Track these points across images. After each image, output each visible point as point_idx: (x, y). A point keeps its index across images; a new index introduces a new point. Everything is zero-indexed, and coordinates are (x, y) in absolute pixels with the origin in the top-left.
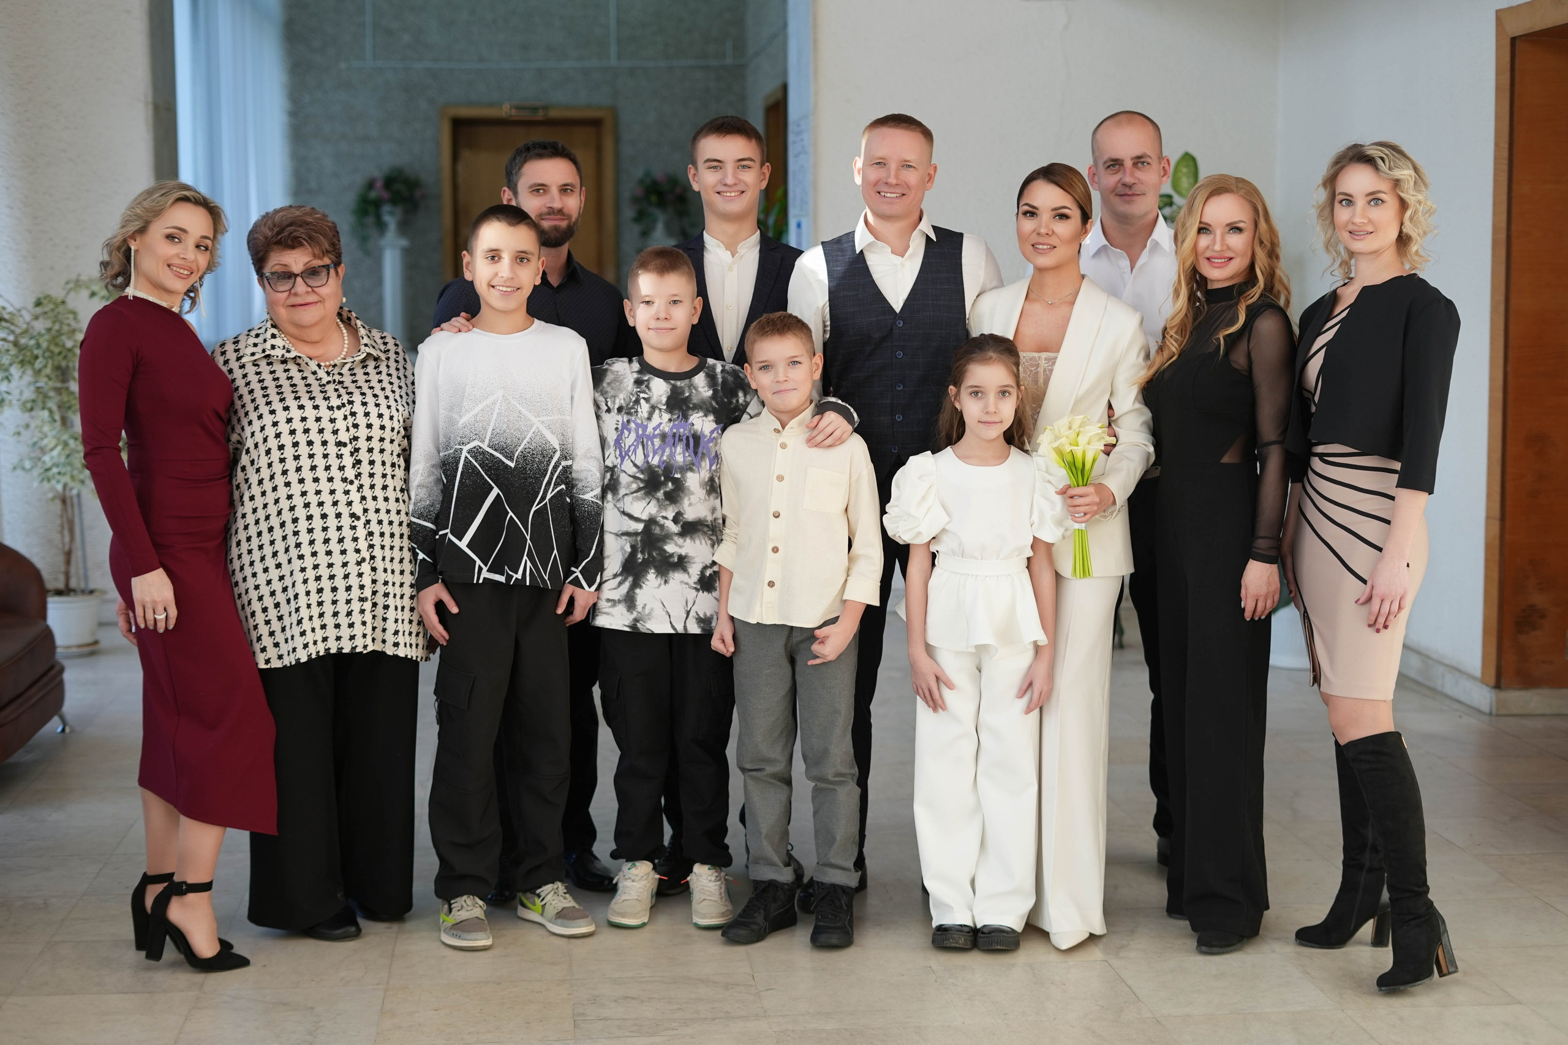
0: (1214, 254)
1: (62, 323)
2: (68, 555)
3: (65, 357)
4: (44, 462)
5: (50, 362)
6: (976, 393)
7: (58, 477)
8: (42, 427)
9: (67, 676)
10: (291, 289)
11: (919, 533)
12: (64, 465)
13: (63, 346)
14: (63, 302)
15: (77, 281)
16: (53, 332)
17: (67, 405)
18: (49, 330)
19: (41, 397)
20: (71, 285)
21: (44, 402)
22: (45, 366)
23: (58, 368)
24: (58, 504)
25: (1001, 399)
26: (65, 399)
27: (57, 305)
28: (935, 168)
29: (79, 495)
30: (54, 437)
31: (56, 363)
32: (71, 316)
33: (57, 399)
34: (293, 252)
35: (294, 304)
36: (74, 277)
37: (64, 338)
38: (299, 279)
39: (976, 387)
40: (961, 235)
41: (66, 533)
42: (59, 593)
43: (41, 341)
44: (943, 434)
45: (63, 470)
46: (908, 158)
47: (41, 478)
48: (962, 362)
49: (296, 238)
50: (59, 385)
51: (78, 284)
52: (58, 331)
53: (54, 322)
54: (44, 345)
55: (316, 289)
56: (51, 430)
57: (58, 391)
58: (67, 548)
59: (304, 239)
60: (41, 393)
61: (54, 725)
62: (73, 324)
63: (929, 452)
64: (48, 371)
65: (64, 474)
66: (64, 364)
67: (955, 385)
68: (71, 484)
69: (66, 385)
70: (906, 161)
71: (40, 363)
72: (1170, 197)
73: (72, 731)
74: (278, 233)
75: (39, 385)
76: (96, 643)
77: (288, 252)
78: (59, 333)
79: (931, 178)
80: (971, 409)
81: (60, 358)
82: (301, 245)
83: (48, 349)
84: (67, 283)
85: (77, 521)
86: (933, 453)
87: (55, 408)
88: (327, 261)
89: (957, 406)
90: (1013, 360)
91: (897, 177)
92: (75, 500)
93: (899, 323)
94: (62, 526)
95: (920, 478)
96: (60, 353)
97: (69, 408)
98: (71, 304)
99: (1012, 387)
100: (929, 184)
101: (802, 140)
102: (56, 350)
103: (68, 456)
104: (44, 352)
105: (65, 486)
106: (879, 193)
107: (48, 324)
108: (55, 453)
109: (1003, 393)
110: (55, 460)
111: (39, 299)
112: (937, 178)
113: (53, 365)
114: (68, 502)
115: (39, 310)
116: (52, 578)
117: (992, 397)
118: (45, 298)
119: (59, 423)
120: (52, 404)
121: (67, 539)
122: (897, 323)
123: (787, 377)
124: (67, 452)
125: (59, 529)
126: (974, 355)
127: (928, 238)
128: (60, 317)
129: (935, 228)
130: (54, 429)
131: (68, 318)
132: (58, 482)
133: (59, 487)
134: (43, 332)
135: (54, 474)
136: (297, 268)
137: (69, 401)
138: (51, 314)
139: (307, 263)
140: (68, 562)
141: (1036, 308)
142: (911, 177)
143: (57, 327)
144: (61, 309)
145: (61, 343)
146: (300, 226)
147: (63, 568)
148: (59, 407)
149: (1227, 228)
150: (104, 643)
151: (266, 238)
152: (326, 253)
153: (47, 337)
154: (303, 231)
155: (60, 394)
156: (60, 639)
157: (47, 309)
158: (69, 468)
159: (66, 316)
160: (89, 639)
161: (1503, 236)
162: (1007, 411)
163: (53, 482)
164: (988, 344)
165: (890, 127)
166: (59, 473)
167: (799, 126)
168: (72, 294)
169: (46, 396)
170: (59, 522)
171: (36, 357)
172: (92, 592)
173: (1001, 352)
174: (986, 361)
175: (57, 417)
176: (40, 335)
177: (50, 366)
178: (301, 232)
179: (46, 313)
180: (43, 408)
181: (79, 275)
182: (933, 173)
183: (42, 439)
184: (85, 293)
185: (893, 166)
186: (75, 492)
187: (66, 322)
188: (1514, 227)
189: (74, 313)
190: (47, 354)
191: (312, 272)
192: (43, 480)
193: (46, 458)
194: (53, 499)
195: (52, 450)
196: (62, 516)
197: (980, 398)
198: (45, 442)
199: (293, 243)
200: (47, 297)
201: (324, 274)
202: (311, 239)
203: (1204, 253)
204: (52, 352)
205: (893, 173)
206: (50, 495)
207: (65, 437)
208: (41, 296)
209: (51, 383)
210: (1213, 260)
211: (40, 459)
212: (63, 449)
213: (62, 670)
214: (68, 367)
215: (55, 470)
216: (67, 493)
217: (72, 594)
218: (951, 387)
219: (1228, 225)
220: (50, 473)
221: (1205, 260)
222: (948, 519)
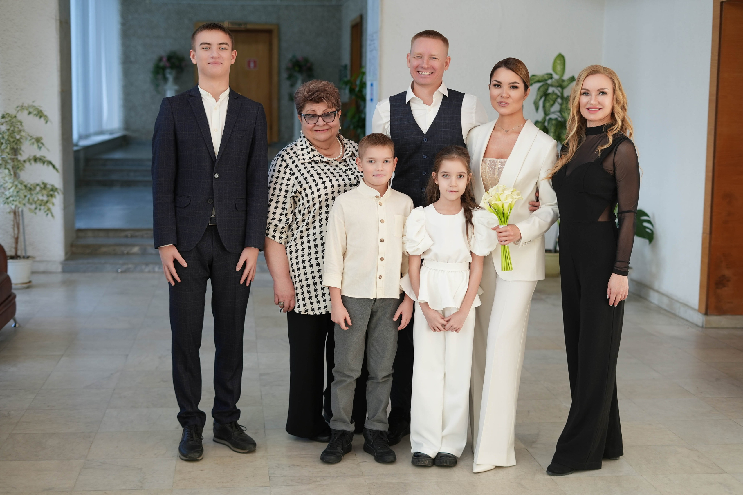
0: (591, 106)
1: (14, 127)
2: (17, 240)
3: (16, 144)
4: (6, 195)
5: (9, 145)
6: (446, 176)
7: (13, 202)
8: (5, 178)
9: (18, 299)
10: (316, 123)
11: (418, 249)
12: (16, 196)
13: (15, 138)
14: (15, 117)
15: (22, 106)
16: (10, 131)
17: (17, 167)
18: (8, 130)
19: (4, 162)
20: (19, 108)
21: (5, 165)
22: (7, 148)
23: (12, 149)
24: (12, 215)
25: (459, 179)
26: (16, 164)
27: (11, 117)
28: (450, 59)
29: (22, 211)
30: (11, 183)
31: (12, 147)
32: (19, 124)
33: (12, 164)
34: (318, 104)
35: (317, 130)
36: (20, 104)
37: (15, 134)
38: (320, 118)
39: (446, 172)
40: (463, 95)
41: (16, 229)
42: (12, 258)
43: (4, 135)
44: (429, 198)
45: (15, 199)
46: (433, 54)
47: (4, 202)
48: (439, 159)
49: (321, 98)
50: (13, 157)
51: (22, 108)
52: (13, 131)
53: (11, 126)
54: (6, 137)
55: (328, 123)
56: (9, 179)
57: (13, 160)
58: (16, 236)
59: (324, 99)
60: (4, 161)
61: (11, 323)
62: (20, 127)
63: (422, 207)
64: (8, 150)
65: (16, 201)
66: (15, 147)
67: (435, 171)
68: (19, 205)
69: (16, 157)
70: (432, 55)
71: (4, 146)
72: (551, 75)
73: (20, 326)
74: (312, 95)
75: (3, 156)
76: (30, 282)
77: (316, 104)
78: (13, 132)
79: (447, 64)
80: (443, 184)
81: (14, 144)
82: (322, 101)
83: (8, 140)
84: (17, 107)
85: (21, 222)
86: (423, 207)
87: (10, 168)
88: (334, 109)
89: (436, 182)
90: (466, 159)
91: (427, 64)
92: (20, 213)
93: (425, 140)
94: (14, 225)
95: (417, 221)
96: (14, 142)
97: (18, 168)
98: (19, 118)
99: (465, 173)
100: (446, 66)
101: (374, 44)
102: (12, 140)
103: (18, 192)
104: (6, 141)
105: (16, 206)
106: (418, 72)
107: (8, 127)
108: (11, 190)
109: (460, 176)
110: (11, 194)
111: (3, 115)
112: (451, 63)
113: (10, 147)
114: (17, 214)
115: (3, 120)
116: (9, 251)
117: (454, 178)
118: (6, 115)
119: (13, 176)
120: (9, 166)
121: (16, 232)
122: (424, 140)
123: (383, 168)
124: (17, 190)
125: (12, 227)
126: (445, 156)
127: (444, 96)
128: (14, 124)
129: (449, 90)
130: (11, 178)
131: (17, 125)
132: (13, 204)
133: (13, 207)
134: (6, 131)
135: (10, 201)
136: (319, 113)
137: (18, 165)
138: (9, 122)
139: (324, 111)
140: (17, 242)
141: (499, 134)
142: (436, 64)
143: (12, 129)
144: (14, 120)
145: (14, 137)
146: (322, 92)
147: (14, 246)
148: (13, 168)
149: (598, 92)
150: (34, 282)
151: (305, 97)
152: (333, 105)
153: (8, 133)
154: (324, 94)
155: (13, 161)
156: (14, 281)
157: (7, 120)
158: (18, 198)
159: (17, 123)
160: (26, 280)
161: (714, 98)
162: (462, 185)
163: (10, 205)
164: (453, 150)
165: (425, 37)
166: (13, 200)
167: (372, 37)
168: (20, 113)
169: (6, 162)
170: (12, 223)
171: (2, 143)
172: (28, 257)
173: (460, 155)
174: (451, 159)
175: (12, 173)
176: (4, 132)
177: (9, 148)
178: (322, 95)
179: (7, 122)
180: (5, 168)
181: (23, 103)
182: (449, 61)
183: (5, 183)
184: (26, 112)
185: (426, 58)
186: (20, 209)
187: (17, 126)
188: (720, 94)
189: (21, 122)
190: (8, 142)
191: (326, 115)
192: (5, 203)
193: (7, 193)
194: (10, 212)
195: (9, 189)
196: (14, 221)
197: (448, 178)
198: (6, 185)
199: (318, 100)
200: (8, 114)
201: (333, 116)
202: (328, 99)
203: (585, 105)
204: (10, 141)
205: (425, 62)
206: (8, 210)
207: (16, 183)
208: (5, 113)
209: (10, 156)
210: (590, 109)
211: (3, 193)
212: (15, 189)
213: (15, 297)
214: (17, 148)
215: (11, 199)
216: (17, 210)
217: (18, 258)
218: (433, 173)
219: (598, 90)
220: (9, 200)
221: (587, 110)
222: (433, 243)
